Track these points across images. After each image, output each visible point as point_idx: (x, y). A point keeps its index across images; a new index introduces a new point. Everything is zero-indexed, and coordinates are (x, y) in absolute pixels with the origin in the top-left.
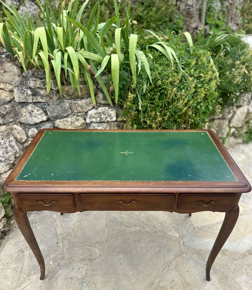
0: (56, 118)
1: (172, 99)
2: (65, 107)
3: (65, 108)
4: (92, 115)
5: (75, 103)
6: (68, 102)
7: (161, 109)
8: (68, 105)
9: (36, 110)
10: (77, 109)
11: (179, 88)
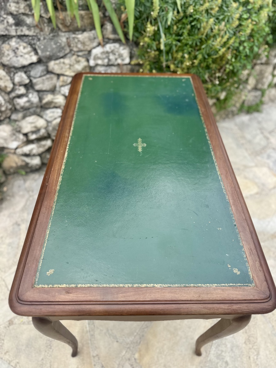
0: (50, 58)
1: (207, 36)
3: (61, 44)
4: (97, 54)
5: (74, 38)
6: (65, 36)
7: (190, 49)
8: (64, 40)
9: (22, 47)
10: (76, 47)
11: (217, 19)
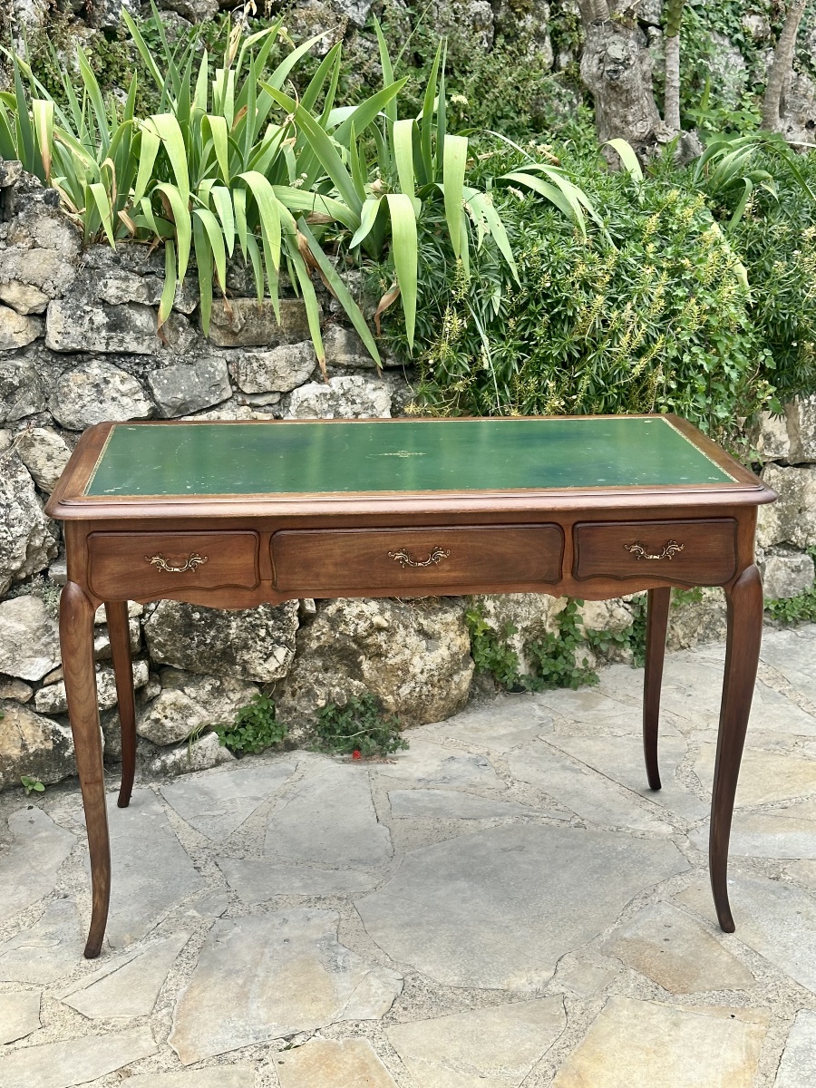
1: (593, 333)
2: (214, 373)
3: (213, 376)
4: (306, 400)
6: (223, 357)
7: (557, 369)
8: (222, 366)
9: (117, 379)
11: (612, 299)
